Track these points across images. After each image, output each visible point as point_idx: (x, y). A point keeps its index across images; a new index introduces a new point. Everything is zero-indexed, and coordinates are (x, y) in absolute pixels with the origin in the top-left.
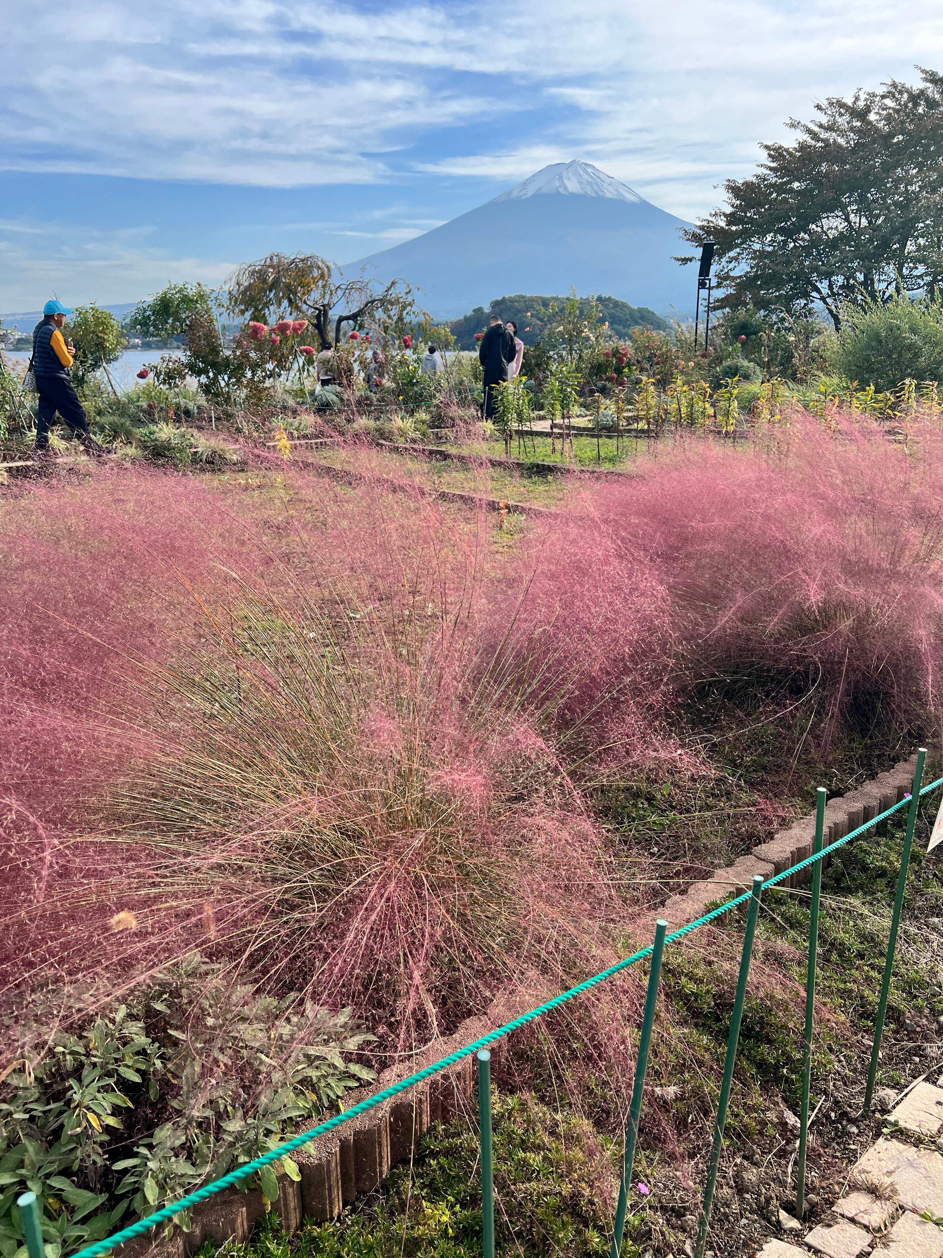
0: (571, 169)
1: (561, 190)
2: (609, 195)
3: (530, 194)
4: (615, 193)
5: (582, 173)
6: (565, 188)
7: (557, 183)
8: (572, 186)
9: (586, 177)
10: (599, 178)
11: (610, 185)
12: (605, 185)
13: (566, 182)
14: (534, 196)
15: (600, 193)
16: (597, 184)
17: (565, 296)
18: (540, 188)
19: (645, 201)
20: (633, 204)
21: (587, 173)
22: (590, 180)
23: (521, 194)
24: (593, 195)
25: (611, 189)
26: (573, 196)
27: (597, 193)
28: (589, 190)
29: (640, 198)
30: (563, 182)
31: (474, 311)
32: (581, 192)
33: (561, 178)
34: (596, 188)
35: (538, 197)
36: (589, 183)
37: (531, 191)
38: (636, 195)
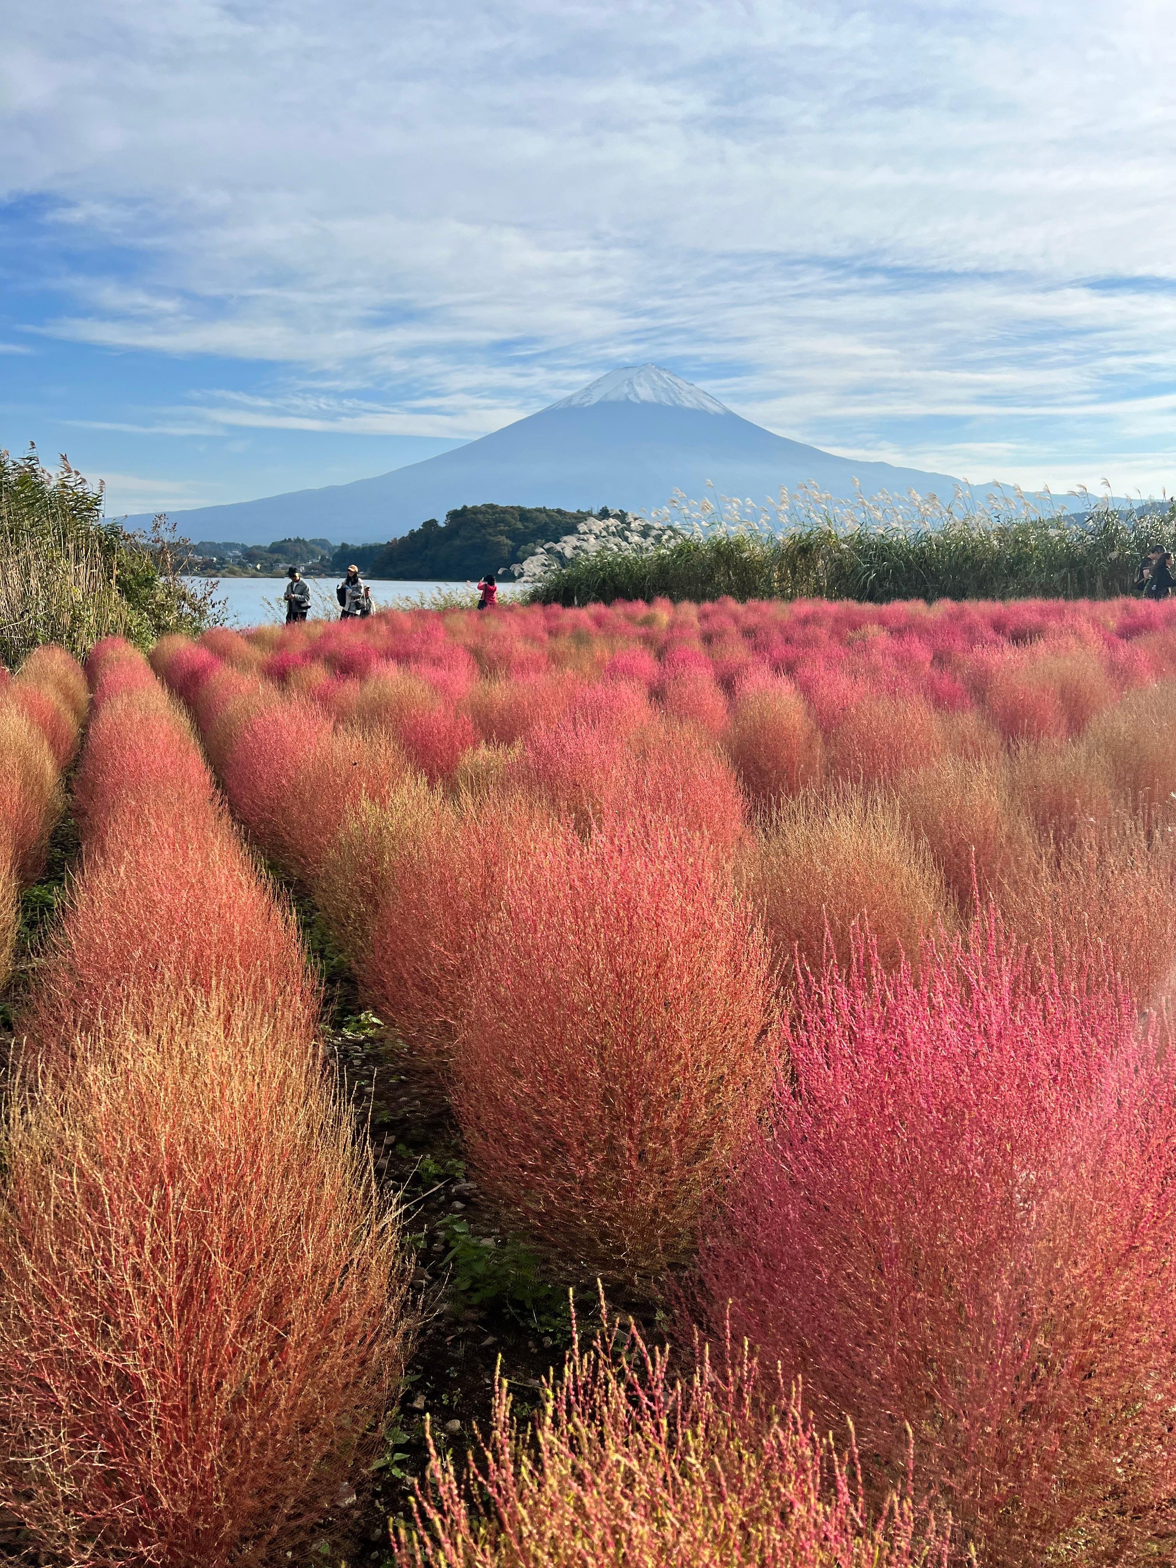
0: (642, 370)
1: (631, 397)
2: (688, 405)
3: (594, 402)
4: (695, 402)
5: (656, 378)
6: (636, 395)
7: (626, 390)
8: (645, 393)
9: (660, 383)
10: (677, 385)
11: (690, 392)
12: (684, 394)
13: (638, 389)
14: (600, 404)
15: (677, 402)
16: (673, 391)
17: (555, 507)
18: (606, 395)
20: (717, 415)
21: (662, 379)
22: (665, 387)
23: (584, 400)
24: (670, 404)
25: (690, 398)
26: (645, 403)
27: (674, 402)
28: (664, 398)
29: (724, 408)
30: (633, 388)
31: (425, 523)
32: (655, 400)
33: (631, 383)
34: (672, 396)
35: (604, 406)
36: (664, 390)
37: (595, 398)
38: (720, 405)
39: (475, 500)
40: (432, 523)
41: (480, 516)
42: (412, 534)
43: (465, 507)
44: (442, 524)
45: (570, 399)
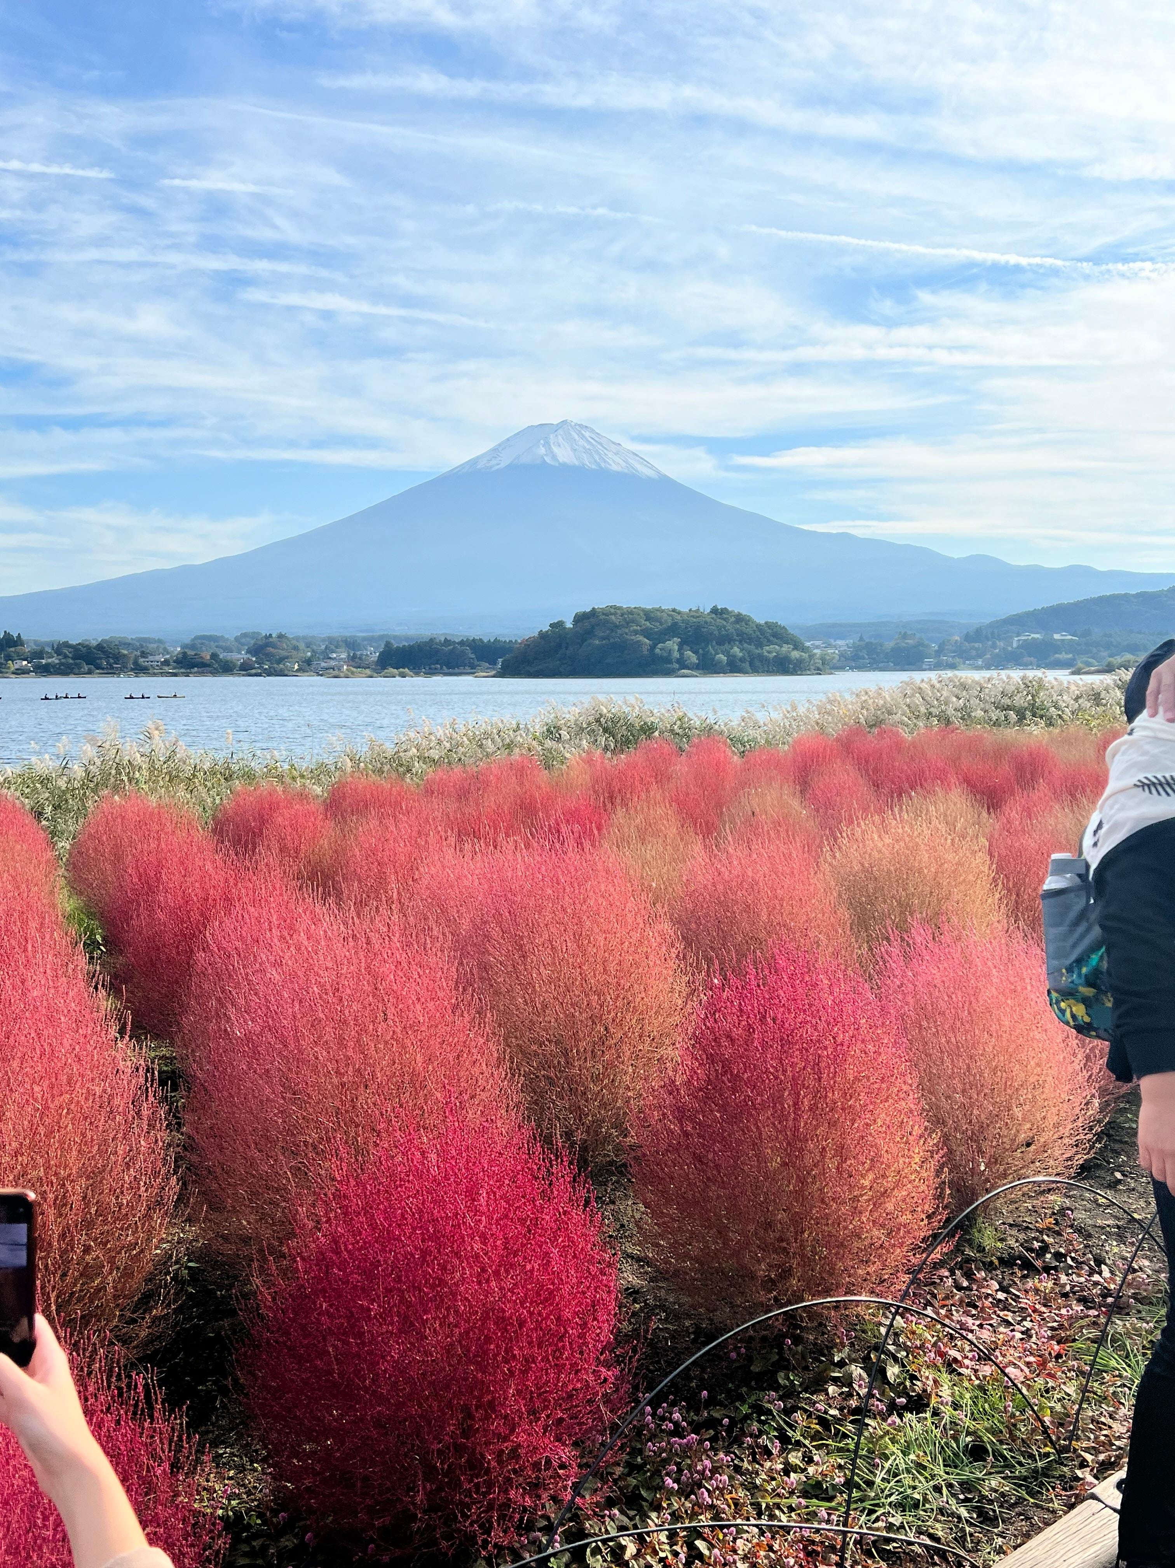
0: (560, 432)
1: (548, 460)
2: (615, 468)
3: (503, 465)
4: (624, 464)
5: (576, 437)
6: (554, 457)
7: (542, 451)
8: (564, 454)
9: (581, 442)
10: (601, 444)
11: (616, 454)
12: (610, 455)
13: (555, 449)
14: (509, 467)
15: (603, 465)
16: (597, 452)
18: (518, 457)
19: (665, 476)
21: (583, 437)
22: (588, 447)
23: (492, 463)
24: (594, 467)
25: (617, 460)
26: (565, 467)
27: (598, 464)
28: (587, 461)
29: (658, 472)
30: (550, 448)
31: (551, 625)
32: (577, 463)
33: (547, 444)
34: (597, 458)
35: (515, 470)
36: (587, 451)
37: (505, 460)
38: (652, 467)
39: (601, 603)
40: (559, 625)
41: (613, 617)
42: (543, 635)
43: (594, 608)
44: (569, 625)
45: (474, 462)
